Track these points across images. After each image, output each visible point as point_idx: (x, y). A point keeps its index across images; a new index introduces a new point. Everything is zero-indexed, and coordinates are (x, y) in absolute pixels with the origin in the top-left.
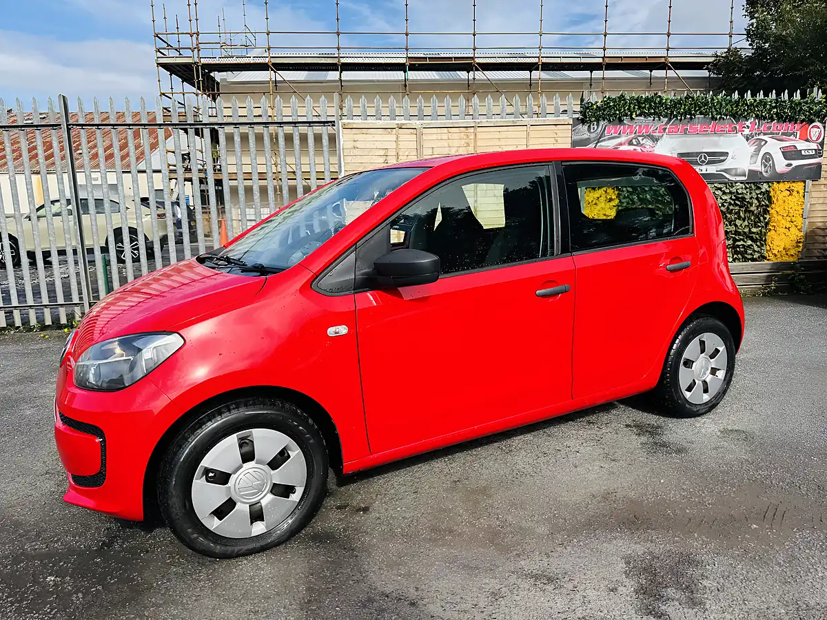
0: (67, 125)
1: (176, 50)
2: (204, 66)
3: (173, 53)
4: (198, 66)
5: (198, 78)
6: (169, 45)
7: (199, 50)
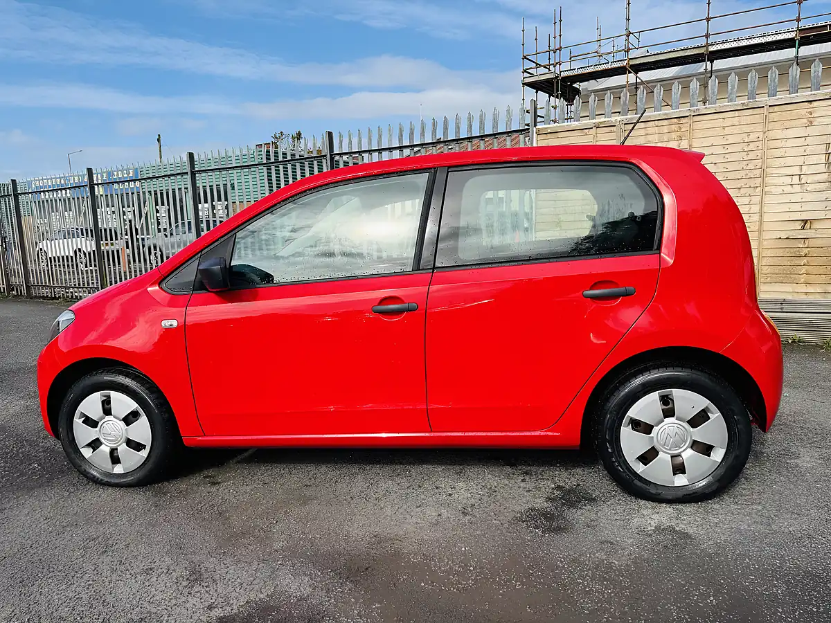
0: (331, 155)
1: (545, 67)
2: (564, 79)
3: (542, 70)
4: (558, 80)
5: (557, 91)
6: (537, 64)
7: (560, 65)
